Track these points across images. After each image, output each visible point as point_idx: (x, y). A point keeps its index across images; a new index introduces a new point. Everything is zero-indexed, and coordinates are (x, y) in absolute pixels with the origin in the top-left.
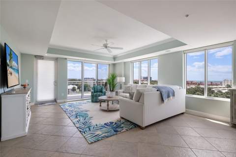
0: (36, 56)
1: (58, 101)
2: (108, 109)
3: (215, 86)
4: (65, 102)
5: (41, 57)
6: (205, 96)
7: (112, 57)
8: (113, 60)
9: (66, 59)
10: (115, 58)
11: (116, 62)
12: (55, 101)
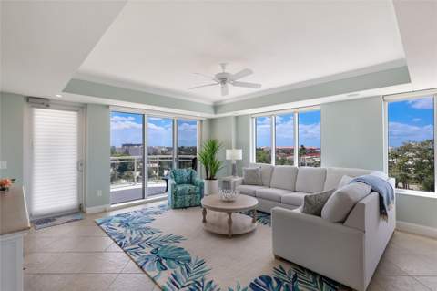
0: (28, 99)
1: (89, 210)
2: (230, 231)
4: (105, 211)
5: (44, 102)
7: (211, 104)
8: (212, 110)
9: (108, 106)
10: (216, 107)
11: (218, 116)
12: (80, 210)
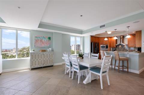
3: (9, 52)
6: (16, 58)
